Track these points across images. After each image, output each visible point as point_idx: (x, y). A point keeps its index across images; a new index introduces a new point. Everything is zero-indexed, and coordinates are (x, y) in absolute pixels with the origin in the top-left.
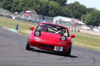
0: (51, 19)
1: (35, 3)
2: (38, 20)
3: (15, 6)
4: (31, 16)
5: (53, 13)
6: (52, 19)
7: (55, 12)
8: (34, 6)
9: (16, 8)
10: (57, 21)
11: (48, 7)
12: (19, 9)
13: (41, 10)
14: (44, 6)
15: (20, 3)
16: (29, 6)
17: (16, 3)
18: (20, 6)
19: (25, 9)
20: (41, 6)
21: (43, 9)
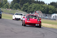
3: (30, 9)
4: (39, 14)
5: (51, 12)
6: (51, 16)
7: (52, 11)
8: (40, 9)
9: (30, 10)
11: (48, 9)
12: (32, 11)
13: (44, 11)
14: (46, 9)
15: (32, 8)
16: (37, 9)
21: (46, 10)
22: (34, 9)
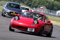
0: (55, 12)
1: (45, 3)
2: (47, 12)
4: (43, 10)
5: (56, 8)
9: (34, 5)
10: (58, 13)
11: (53, 5)
12: (36, 6)
13: (49, 7)
14: (51, 4)
16: (42, 4)
17: (34, 2)
18: (36, 4)
19: (40, 6)
20: (49, 4)
21: (51, 6)
22: (39, 4)
